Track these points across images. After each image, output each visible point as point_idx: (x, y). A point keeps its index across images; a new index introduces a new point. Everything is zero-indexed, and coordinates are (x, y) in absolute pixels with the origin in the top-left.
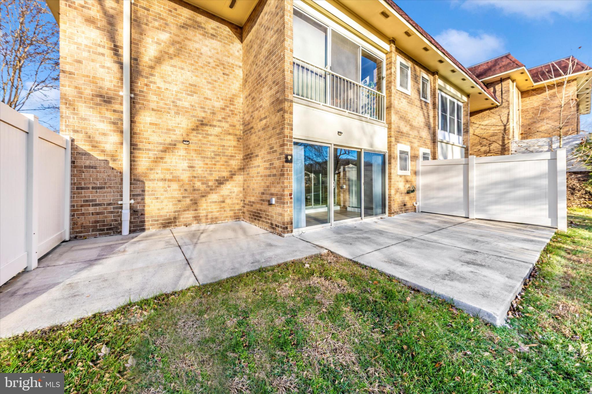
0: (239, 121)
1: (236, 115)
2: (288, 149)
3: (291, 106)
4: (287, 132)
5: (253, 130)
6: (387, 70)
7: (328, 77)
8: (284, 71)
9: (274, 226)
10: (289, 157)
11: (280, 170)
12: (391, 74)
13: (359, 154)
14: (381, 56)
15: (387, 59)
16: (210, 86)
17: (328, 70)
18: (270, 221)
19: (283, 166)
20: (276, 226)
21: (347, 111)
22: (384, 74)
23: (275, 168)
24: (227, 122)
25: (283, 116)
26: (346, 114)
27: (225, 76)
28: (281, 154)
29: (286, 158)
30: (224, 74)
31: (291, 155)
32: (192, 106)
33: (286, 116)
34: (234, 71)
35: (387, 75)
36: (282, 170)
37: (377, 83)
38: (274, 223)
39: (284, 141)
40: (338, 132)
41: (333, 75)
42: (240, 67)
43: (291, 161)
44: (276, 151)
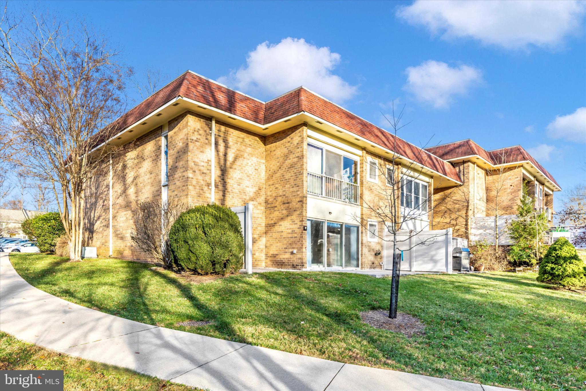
0: (263, 200)
1: (261, 196)
2: (305, 223)
3: (306, 200)
4: (304, 214)
5: (276, 209)
6: (360, 168)
7: (323, 178)
8: (303, 181)
9: (295, 266)
10: (306, 228)
11: (300, 234)
12: (363, 171)
13: (342, 225)
14: (357, 159)
15: (360, 160)
16: (248, 178)
17: (324, 175)
18: (291, 264)
19: (302, 232)
20: (297, 265)
21: (335, 199)
22: (359, 170)
23: (296, 233)
24: (257, 201)
25: (302, 206)
26: (334, 201)
27: (256, 171)
28: (300, 226)
29: (304, 228)
30: (255, 169)
31: (306, 227)
32: (240, 192)
33: (304, 205)
34: (260, 167)
35: (360, 172)
36: (301, 235)
37: (354, 175)
38: (295, 264)
39: (303, 219)
40: (330, 213)
41: (326, 177)
42: (264, 163)
43: (306, 230)
44: (297, 224)
